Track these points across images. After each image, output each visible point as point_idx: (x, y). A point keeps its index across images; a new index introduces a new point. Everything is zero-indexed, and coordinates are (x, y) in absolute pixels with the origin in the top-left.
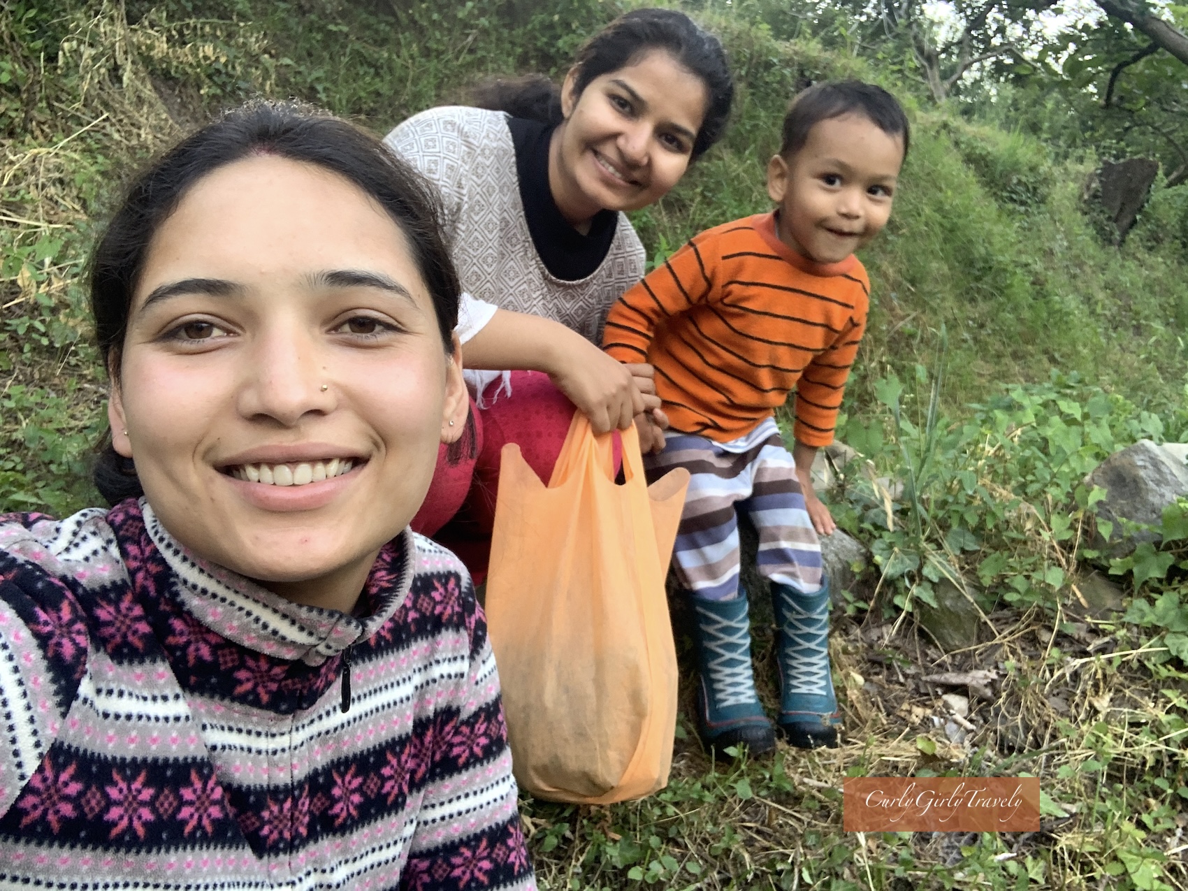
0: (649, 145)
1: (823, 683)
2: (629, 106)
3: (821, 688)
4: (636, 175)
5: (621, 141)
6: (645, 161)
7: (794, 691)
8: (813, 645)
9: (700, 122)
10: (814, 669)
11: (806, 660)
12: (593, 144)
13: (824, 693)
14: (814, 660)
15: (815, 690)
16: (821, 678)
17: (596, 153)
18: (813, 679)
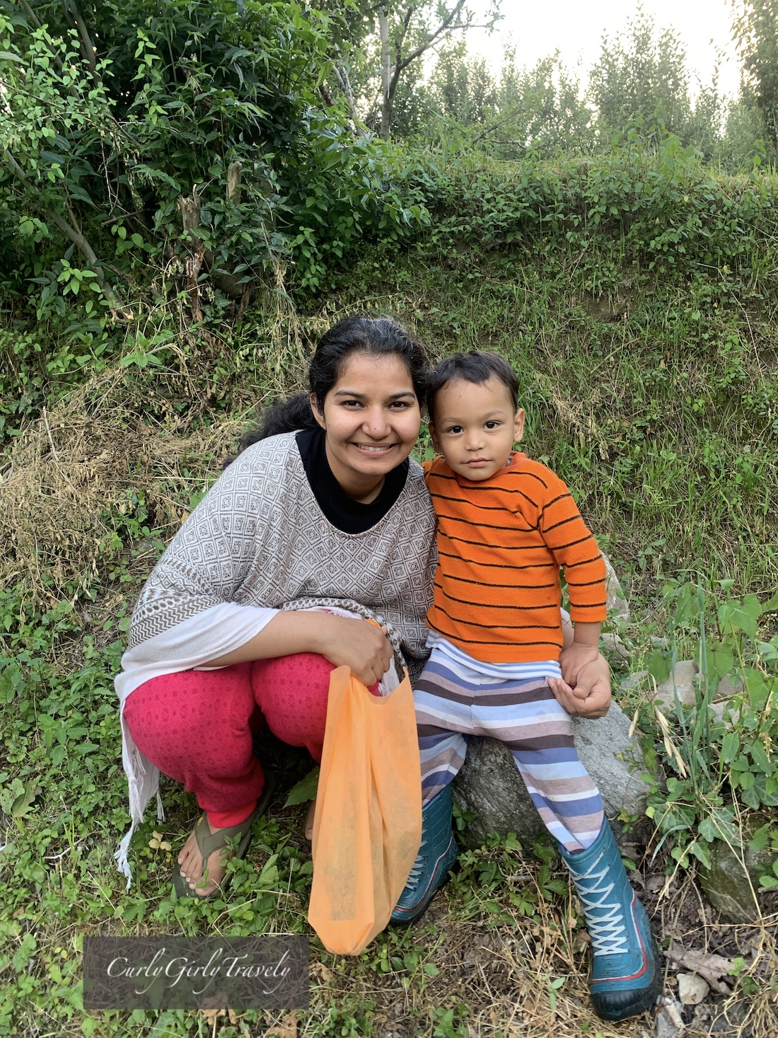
0: (385, 419)
1: (623, 940)
2: (357, 402)
3: (622, 946)
4: (390, 440)
5: (365, 428)
6: (389, 430)
7: (596, 954)
8: (598, 905)
9: (410, 381)
10: (608, 928)
11: (598, 920)
12: (349, 441)
13: (625, 951)
14: (605, 918)
15: (616, 950)
16: (620, 935)
17: (356, 444)
18: (610, 938)
